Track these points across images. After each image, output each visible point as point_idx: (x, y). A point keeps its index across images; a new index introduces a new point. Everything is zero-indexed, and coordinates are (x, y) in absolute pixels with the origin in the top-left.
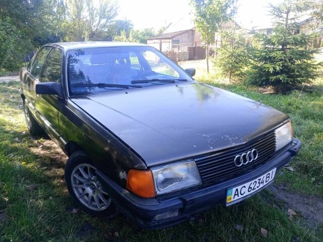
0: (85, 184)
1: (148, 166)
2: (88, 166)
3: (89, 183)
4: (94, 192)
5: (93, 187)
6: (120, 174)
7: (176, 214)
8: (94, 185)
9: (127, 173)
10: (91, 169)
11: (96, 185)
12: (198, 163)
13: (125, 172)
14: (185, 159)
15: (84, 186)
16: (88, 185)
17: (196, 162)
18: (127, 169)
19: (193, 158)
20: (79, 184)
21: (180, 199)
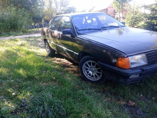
0: (89, 70)
1: (127, 55)
2: (91, 61)
3: (91, 69)
4: (93, 73)
5: (93, 71)
6: (113, 60)
7: (138, 76)
8: (93, 70)
9: (117, 59)
10: (93, 63)
11: (94, 70)
12: (146, 55)
13: (116, 59)
14: (141, 53)
15: (88, 71)
16: (90, 70)
17: (146, 54)
18: (117, 58)
19: (144, 53)
20: (86, 70)
21: (141, 69)
